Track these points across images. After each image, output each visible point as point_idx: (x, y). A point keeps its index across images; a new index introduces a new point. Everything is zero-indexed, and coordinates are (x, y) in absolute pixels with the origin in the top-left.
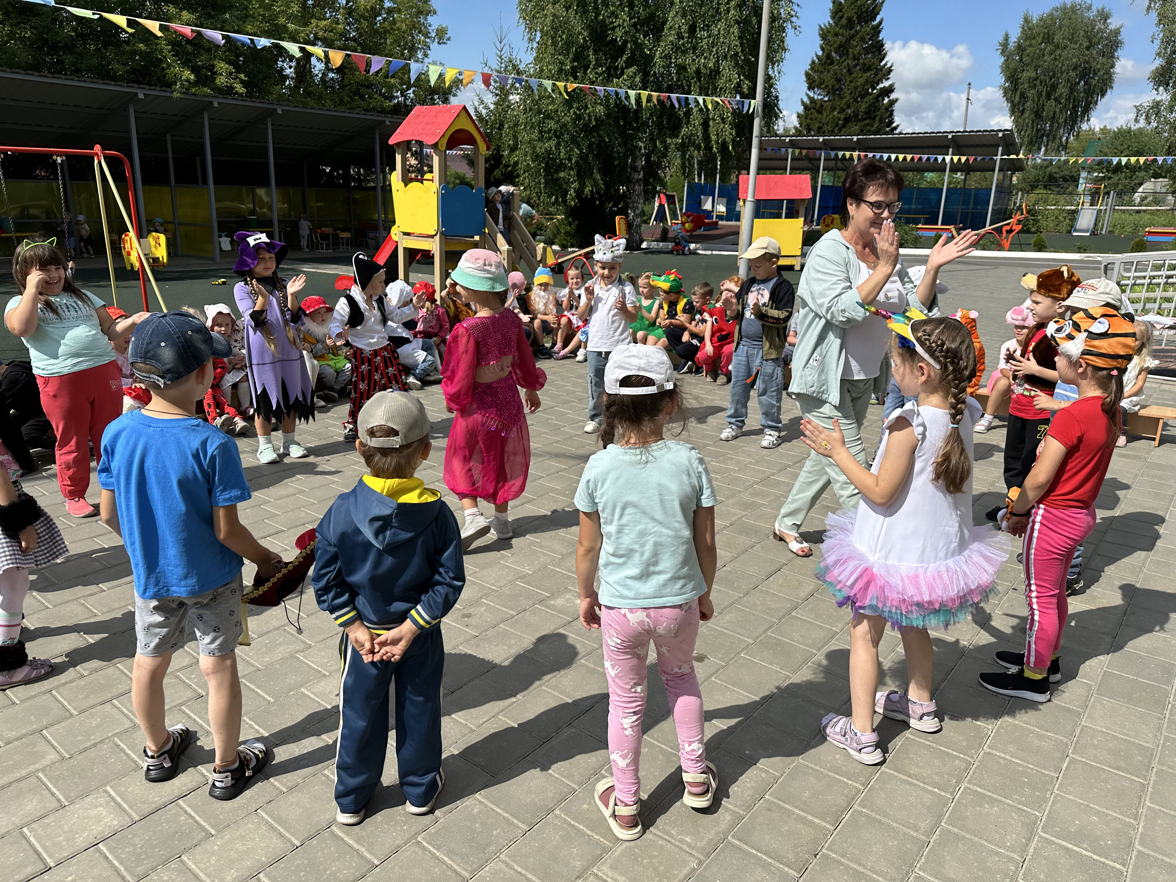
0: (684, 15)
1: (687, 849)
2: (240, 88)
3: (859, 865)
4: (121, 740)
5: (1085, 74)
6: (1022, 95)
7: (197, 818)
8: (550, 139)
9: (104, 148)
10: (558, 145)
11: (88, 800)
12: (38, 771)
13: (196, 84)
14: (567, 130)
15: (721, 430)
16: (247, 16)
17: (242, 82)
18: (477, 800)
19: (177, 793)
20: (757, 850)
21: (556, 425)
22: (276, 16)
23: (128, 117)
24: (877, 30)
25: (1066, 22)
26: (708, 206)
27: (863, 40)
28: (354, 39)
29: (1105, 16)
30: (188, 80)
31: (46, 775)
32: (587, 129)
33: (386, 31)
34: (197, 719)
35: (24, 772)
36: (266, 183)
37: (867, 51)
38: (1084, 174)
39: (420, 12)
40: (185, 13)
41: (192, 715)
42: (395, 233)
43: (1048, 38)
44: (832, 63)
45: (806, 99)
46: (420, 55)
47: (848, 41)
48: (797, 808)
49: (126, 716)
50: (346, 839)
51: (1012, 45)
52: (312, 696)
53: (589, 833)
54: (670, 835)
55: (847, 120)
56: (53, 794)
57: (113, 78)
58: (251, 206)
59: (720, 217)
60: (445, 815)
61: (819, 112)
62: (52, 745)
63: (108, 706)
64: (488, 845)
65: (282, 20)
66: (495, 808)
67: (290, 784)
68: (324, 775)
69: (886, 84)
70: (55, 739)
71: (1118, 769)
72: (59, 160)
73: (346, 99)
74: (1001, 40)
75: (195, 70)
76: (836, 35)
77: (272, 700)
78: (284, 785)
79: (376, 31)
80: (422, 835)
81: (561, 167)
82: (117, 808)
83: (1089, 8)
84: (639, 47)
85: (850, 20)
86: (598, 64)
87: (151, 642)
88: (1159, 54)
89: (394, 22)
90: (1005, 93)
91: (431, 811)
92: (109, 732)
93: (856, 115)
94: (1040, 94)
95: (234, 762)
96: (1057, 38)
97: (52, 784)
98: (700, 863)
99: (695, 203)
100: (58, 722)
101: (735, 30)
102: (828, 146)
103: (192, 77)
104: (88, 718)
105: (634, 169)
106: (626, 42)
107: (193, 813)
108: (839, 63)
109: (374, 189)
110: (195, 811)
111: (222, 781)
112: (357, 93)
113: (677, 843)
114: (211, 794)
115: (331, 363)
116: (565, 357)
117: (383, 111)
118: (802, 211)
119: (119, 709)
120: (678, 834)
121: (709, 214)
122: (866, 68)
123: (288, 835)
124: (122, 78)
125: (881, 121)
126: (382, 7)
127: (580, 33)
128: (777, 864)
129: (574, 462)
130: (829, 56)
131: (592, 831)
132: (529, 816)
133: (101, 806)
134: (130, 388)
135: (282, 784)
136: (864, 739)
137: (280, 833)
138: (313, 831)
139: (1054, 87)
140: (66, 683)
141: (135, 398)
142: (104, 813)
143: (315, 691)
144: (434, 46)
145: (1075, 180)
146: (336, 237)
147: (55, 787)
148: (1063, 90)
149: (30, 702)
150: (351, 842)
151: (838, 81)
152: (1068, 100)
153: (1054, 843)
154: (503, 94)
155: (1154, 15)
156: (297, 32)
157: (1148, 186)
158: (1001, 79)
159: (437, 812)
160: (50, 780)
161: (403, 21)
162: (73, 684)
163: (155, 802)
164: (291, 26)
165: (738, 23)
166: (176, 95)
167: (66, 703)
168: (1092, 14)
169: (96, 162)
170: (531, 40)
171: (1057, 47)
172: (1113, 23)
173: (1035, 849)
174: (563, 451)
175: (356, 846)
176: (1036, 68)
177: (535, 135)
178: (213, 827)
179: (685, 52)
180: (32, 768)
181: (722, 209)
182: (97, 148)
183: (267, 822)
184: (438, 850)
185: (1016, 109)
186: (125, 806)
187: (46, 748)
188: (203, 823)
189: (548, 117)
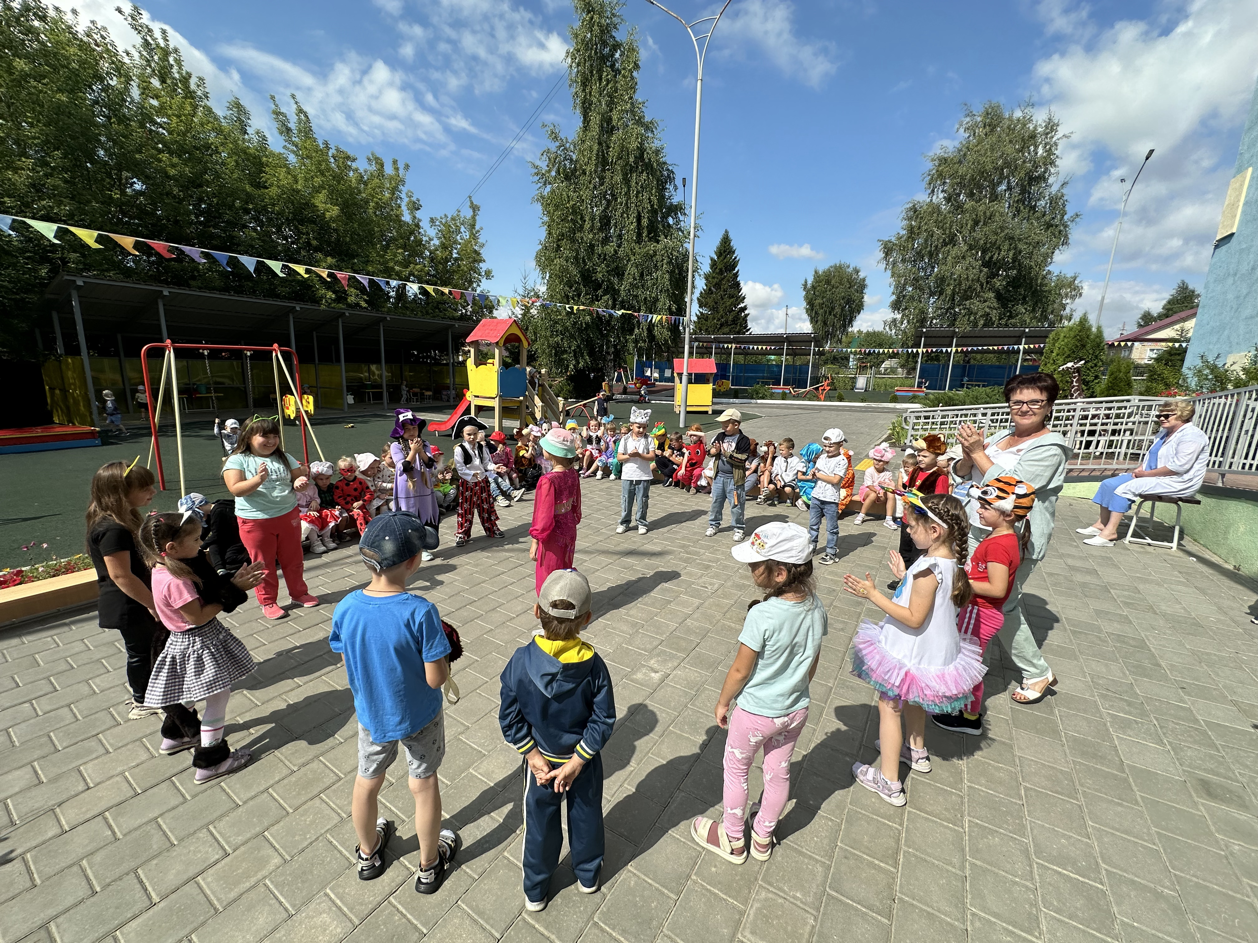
0: (637, 267)
1: (801, 905)
2: (364, 304)
3: (928, 906)
4: (333, 837)
5: (849, 301)
6: (816, 313)
7: (409, 916)
8: (557, 335)
9: (280, 346)
10: (562, 339)
11: (312, 906)
12: (265, 878)
13: (334, 301)
14: (568, 331)
15: (706, 529)
16: (368, 261)
17: (365, 300)
18: (630, 871)
19: (387, 890)
20: (852, 900)
21: (596, 528)
22: (387, 262)
23: (288, 321)
24: (736, 275)
25: (837, 274)
26: (648, 373)
27: (728, 281)
28: (433, 276)
29: (857, 271)
30: (331, 298)
31: (272, 882)
32: (580, 330)
33: (454, 271)
34: (393, 808)
35: (253, 881)
36: (378, 361)
37: (731, 287)
38: (852, 356)
39: (475, 261)
40: (329, 259)
41: (388, 804)
42: (469, 396)
43: (828, 282)
44: (712, 293)
45: (698, 313)
46: (475, 285)
47: (720, 281)
48: (864, 853)
49: (333, 809)
50: (537, 926)
51: (809, 286)
52: (479, 776)
53: (725, 897)
54: (784, 892)
55: (722, 325)
56: (281, 903)
57: (278, 296)
58: (367, 374)
59: (656, 380)
60: (610, 890)
61: (706, 320)
62: (274, 847)
63: (317, 801)
64: (651, 920)
65: (391, 264)
66: (647, 879)
67: (480, 870)
68: (505, 857)
69: (742, 305)
70: (276, 841)
71: (1057, 792)
72: (249, 354)
73: (430, 311)
74: (803, 282)
75: (334, 292)
76: (714, 278)
77: (449, 783)
78: (474, 871)
79: (448, 271)
80: (597, 915)
81: (565, 352)
82: (339, 913)
83: (848, 267)
84: (612, 284)
85: (721, 270)
86: (587, 294)
87: (371, 767)
88: (893, 293)
89: (459, 266)
90: (807, 312)
91: (599, 889)
92: (322, 828)
93: (727, 322)
94: (826, 312)
95: (435, 860)
96: (833, 282)
97: (279, 891)
98: (816, 919)
99: (641, 372)
100: (278, 822)
101: (667, 276)
102: (716, 340)
103: (333, 296)
104: (302, 815)
105: (608, 353)
106: (603, 281)
107: (404, 911)
108: (716, 294)
109: (447, 364)
110: (406, 909)
111: (427, 877)
112: (437, 307)
113: (792, 900)
114: (417, 889)
115: (441, 489)
116: (589, 476)
117: (454, 318)
118: (711, 380)
119: (326, 803)
120: (790, 890)
121: (649, 378)
122: (730, 296)
123: (488, 927)
124: (285, 297)
125: (741, 326)
126: (451, 257)
127: (576, 275)
128: (871, 913)
129: (616, 557)
130: (710, 289)
131: (725, 894)
132: (674, 884)
133: (324, 912)
134: (306, 515)
135: (472, 870)
136: (893, 787)
137: (482, 926)
138: (509, 921)
139: (833, 309)
140: (279, 781)
141: (309, 522)
142: (328, 920)
143: (481, 771)
144: (484, 280)
145: (847, 359)
146: (423, 394)
147: (281, 894)
148: (838, 310)
149: (251, 803)
150: (542, 929)
151: (716, 303)
152: (841, 315)
153: (1049, 869)
154: (527, 309)
155: (889, 273)
156: (401, 272)
157: (886, 364)
158: (804, 304)
159: (602, 888)
160: (276, 887)
161: (465, 265)
162: (286, 781)
163: (370, 903)
164: (397, 268)
165: (668, 271)
166: (323, 307)
167: (281, 801)
168: (850, 270)
169: (274, 354)
170: (543, 278)
171: (833, 287)
172: (862, 275)
173: (1039, 875)
174: (606, 549)
175: (546, 933)
176: (823, 297)
177: (548, 334)
178: (424, 925)
179: (638, 288)
180: (259, 876)
181: (656, 375)
182: (276, 346)
183: (469, 915)
184: (613, 929)
185: (813, 320)
186: (345, 909)
187: (271, 851)
188: (415, 922)
189: (556, 323)
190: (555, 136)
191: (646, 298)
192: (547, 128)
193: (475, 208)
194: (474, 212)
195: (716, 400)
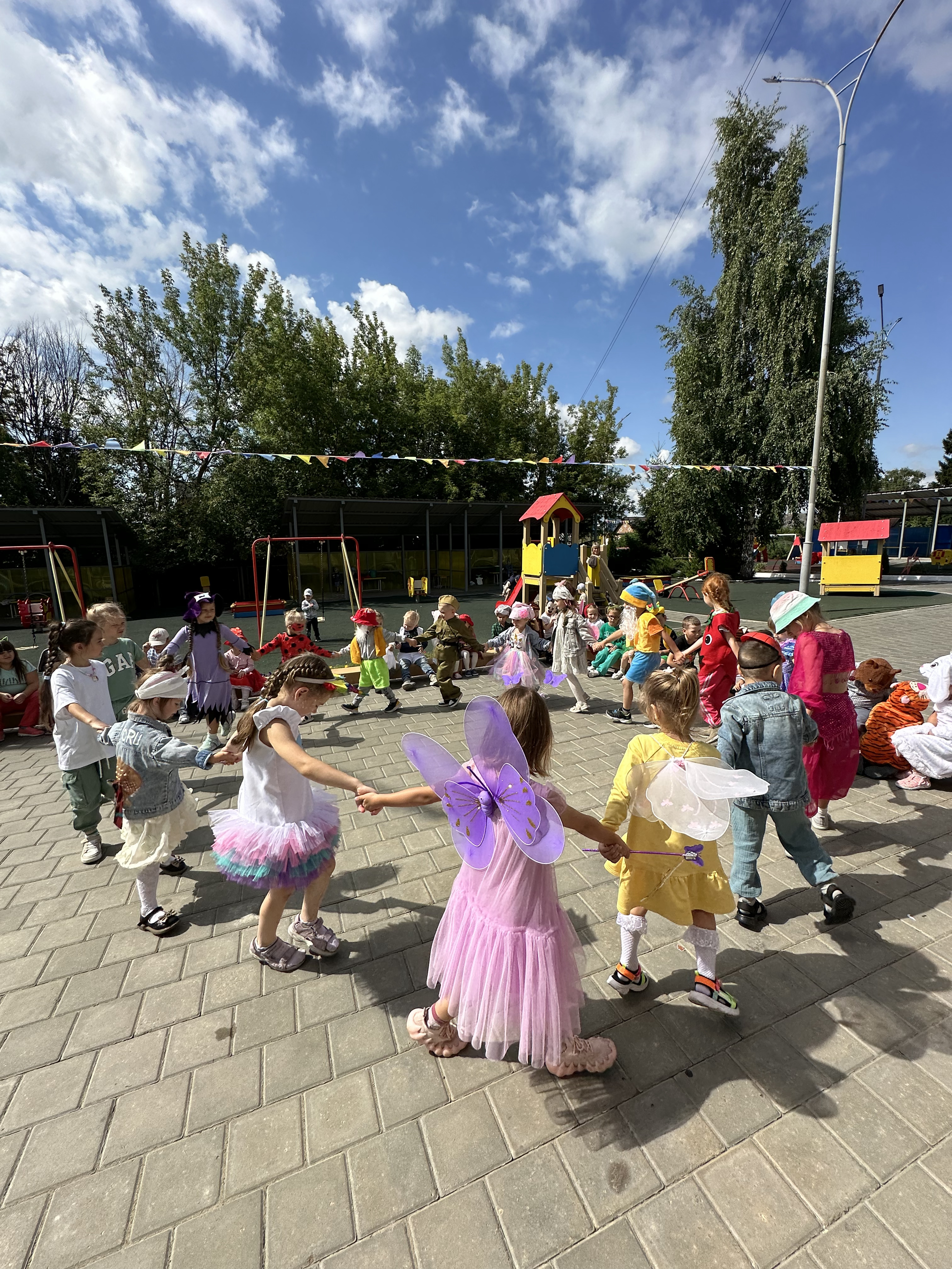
118: (880, 548)
166: (449, 502)
190: (687, 290)
191: (794, 450)
192: (679, 284)
193: (613, 390)
194: (612, 394)
195: (885, 577)
